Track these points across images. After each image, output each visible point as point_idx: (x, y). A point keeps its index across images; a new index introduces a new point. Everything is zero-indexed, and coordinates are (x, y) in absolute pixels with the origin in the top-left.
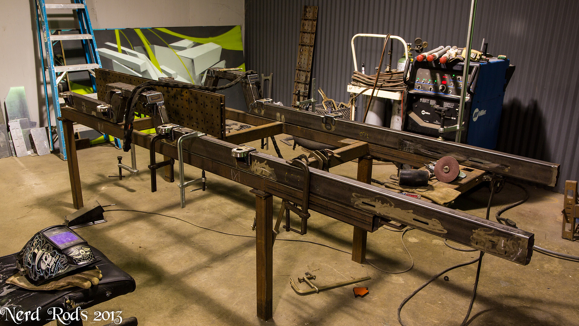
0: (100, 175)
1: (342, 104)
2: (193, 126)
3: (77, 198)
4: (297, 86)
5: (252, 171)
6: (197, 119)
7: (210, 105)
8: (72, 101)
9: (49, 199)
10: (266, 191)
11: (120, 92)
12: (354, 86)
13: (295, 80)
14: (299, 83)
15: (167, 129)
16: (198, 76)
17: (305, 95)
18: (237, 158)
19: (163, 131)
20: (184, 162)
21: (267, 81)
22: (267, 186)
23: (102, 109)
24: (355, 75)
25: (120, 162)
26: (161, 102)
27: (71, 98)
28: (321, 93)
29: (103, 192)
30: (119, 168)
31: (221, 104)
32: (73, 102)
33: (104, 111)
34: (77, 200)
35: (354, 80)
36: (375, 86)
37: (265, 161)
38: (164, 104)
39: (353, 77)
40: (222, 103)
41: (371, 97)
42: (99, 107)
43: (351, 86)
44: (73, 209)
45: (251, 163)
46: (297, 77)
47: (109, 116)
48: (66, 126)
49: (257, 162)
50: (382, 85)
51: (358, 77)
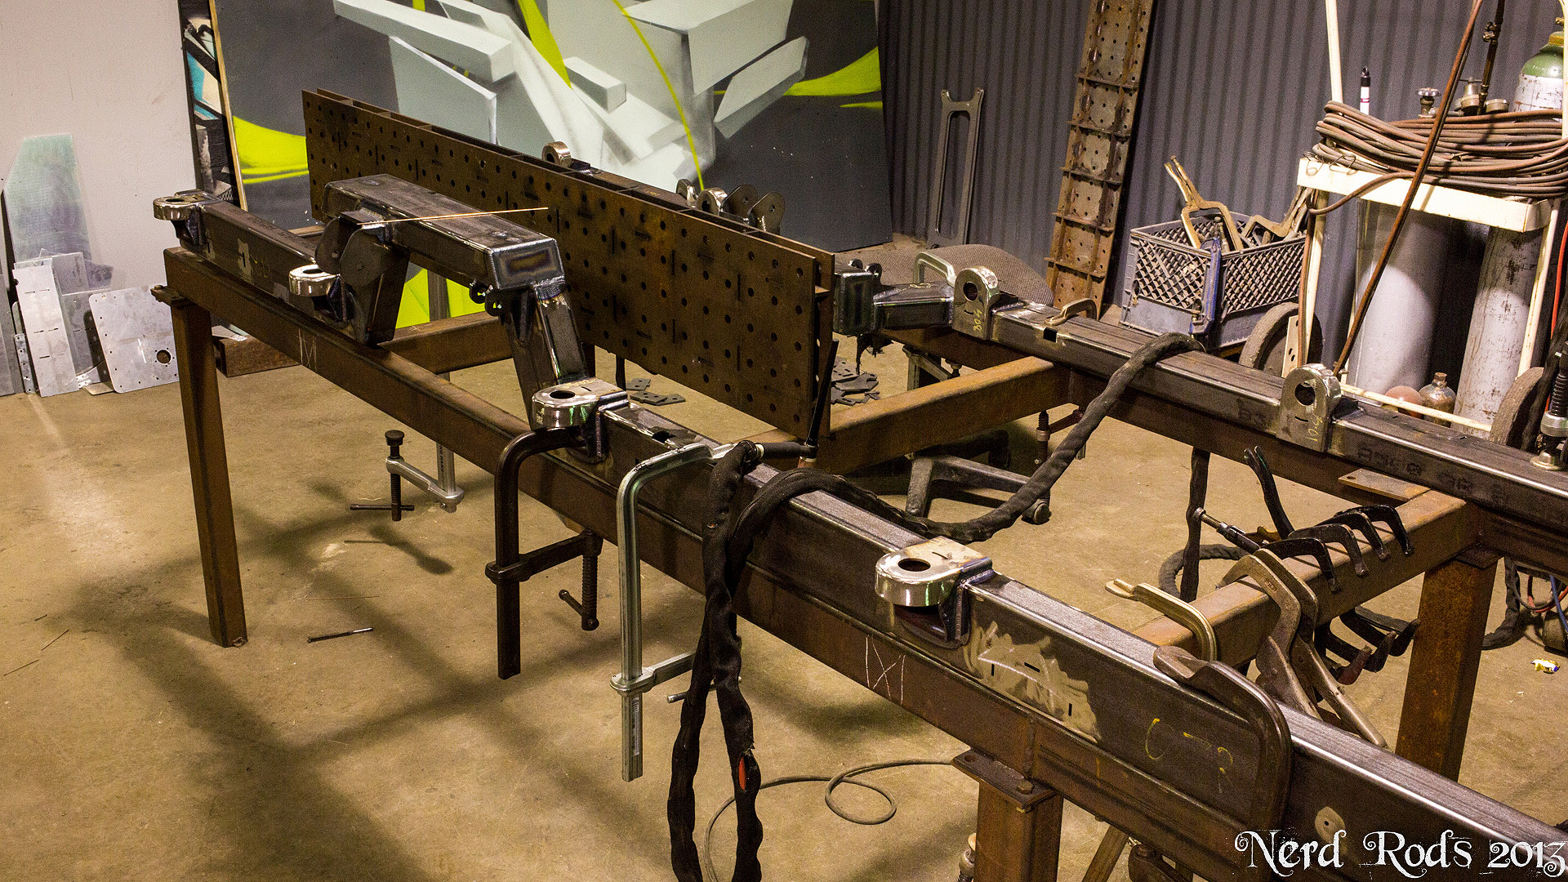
0: (326, 489)
1: (1257, 223)
2: (685, 369)
3: (220, 600)
4: (1079, 143)
5: (971, 669)
6: (706, 345)
7: (764, 294)
8: (203, 234)
9: (128, 589)
10: (1036, 774)
11: (379, 223)
12: (1326, 166)
13: (1073, 123)
14: (1086, 131)
15: (571, 410)
16: (703, 97)
17: (1111, 180)
18: (901, 610)
19: (554, 419)
20: (641, 557)
21: (961, 117)
22: (1042, 754)
23: (310, 283)
24: (1330, 117)
25: (395, 454)
26: (552, 282)
27: (197, 220)
28: (1178, 176)
29: (329, 569)
30: (392, 475)
31: (819, 290)
32: (205, 238)
33: (317, 294)
34: (221, 610)
35: (1326, 138)
36: (1421, 171)
37: (1042, 638)
38: (564, 289)
39: (1321, 126)
40: (820, 286)
41: (1400, 214)
42: (298, 273)
43: (1315, 163)
44: (207, 643)
45: (967, 629)
46: (1083, 109)
47: (340, 313)
48: (182, 324)
49: (1000, 633)
50: (1448, 165)
51: (1342, 128)
